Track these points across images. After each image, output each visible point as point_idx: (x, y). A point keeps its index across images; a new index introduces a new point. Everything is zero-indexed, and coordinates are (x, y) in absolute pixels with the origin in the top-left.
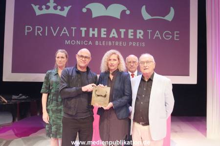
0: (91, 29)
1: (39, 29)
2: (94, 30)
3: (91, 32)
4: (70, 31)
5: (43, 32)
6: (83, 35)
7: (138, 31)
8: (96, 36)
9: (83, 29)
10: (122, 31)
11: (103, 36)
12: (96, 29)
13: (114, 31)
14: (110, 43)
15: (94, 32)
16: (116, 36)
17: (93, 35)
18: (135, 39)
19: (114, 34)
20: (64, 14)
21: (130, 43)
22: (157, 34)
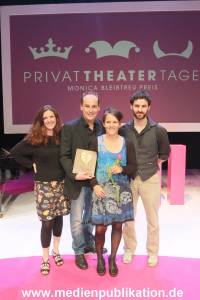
0: (96, 72)
1: (38, 75)
2: (99, 73)
3: (96, 76)
4: (73, 76)
5: (43, 78)
6: (87, 79)
7: (150, 72)
8: (102, 79)
9: (87, 73)
10: (132, 72)
11: (109, 79)
12: (102, 72)
13: (122, 73)
14: (118, 87)
15: (98, 76)
16: (124, 78)
17: (99, 78)
18: (146, 81)
19: (121, 76)
20: (65, 55)
21: (141, 87)
22: (172, 75)
